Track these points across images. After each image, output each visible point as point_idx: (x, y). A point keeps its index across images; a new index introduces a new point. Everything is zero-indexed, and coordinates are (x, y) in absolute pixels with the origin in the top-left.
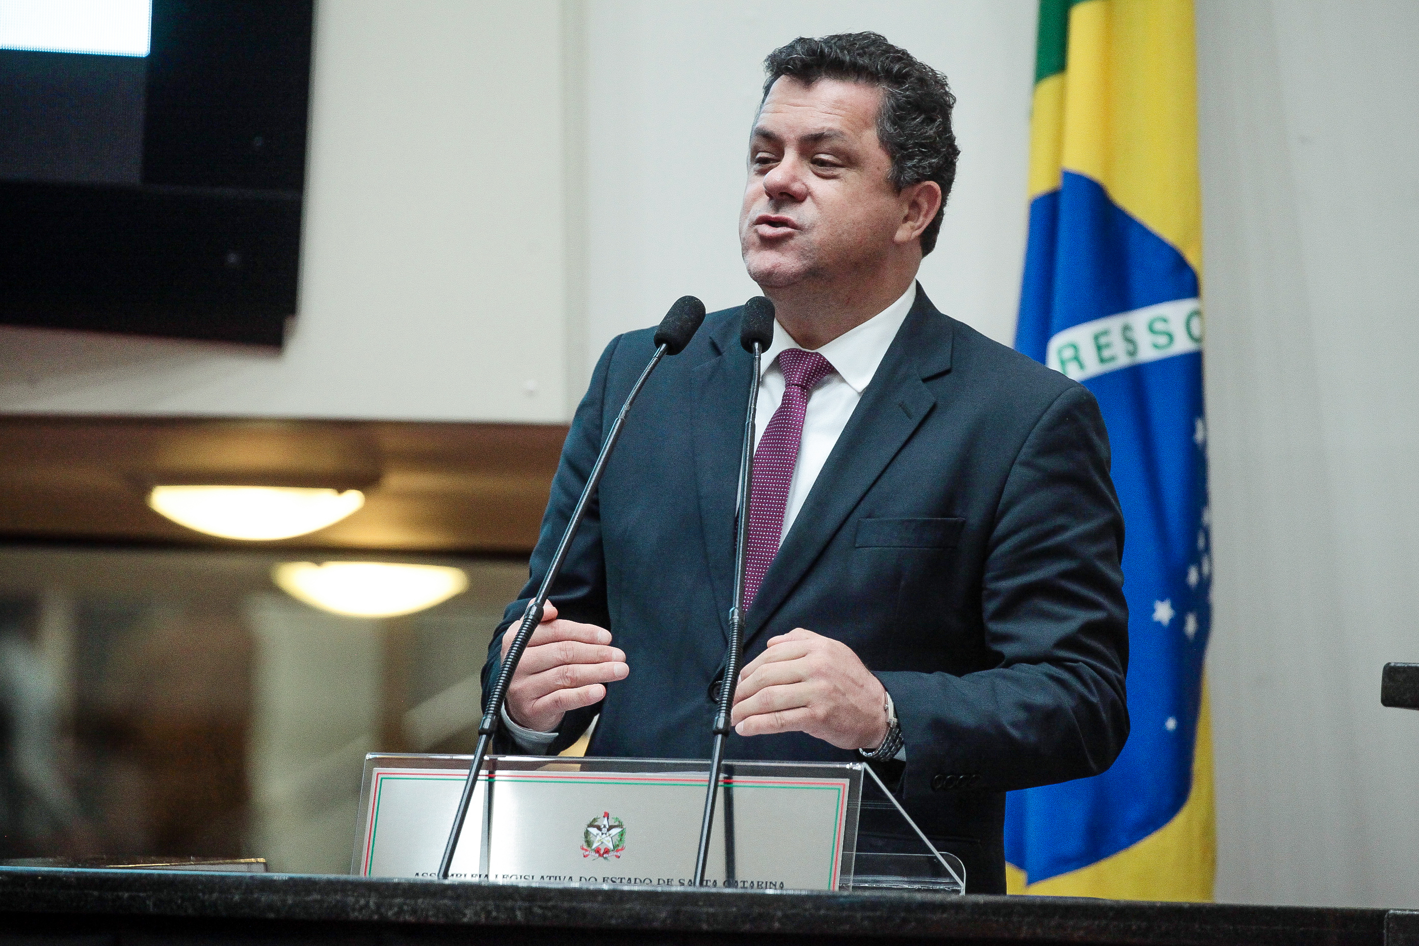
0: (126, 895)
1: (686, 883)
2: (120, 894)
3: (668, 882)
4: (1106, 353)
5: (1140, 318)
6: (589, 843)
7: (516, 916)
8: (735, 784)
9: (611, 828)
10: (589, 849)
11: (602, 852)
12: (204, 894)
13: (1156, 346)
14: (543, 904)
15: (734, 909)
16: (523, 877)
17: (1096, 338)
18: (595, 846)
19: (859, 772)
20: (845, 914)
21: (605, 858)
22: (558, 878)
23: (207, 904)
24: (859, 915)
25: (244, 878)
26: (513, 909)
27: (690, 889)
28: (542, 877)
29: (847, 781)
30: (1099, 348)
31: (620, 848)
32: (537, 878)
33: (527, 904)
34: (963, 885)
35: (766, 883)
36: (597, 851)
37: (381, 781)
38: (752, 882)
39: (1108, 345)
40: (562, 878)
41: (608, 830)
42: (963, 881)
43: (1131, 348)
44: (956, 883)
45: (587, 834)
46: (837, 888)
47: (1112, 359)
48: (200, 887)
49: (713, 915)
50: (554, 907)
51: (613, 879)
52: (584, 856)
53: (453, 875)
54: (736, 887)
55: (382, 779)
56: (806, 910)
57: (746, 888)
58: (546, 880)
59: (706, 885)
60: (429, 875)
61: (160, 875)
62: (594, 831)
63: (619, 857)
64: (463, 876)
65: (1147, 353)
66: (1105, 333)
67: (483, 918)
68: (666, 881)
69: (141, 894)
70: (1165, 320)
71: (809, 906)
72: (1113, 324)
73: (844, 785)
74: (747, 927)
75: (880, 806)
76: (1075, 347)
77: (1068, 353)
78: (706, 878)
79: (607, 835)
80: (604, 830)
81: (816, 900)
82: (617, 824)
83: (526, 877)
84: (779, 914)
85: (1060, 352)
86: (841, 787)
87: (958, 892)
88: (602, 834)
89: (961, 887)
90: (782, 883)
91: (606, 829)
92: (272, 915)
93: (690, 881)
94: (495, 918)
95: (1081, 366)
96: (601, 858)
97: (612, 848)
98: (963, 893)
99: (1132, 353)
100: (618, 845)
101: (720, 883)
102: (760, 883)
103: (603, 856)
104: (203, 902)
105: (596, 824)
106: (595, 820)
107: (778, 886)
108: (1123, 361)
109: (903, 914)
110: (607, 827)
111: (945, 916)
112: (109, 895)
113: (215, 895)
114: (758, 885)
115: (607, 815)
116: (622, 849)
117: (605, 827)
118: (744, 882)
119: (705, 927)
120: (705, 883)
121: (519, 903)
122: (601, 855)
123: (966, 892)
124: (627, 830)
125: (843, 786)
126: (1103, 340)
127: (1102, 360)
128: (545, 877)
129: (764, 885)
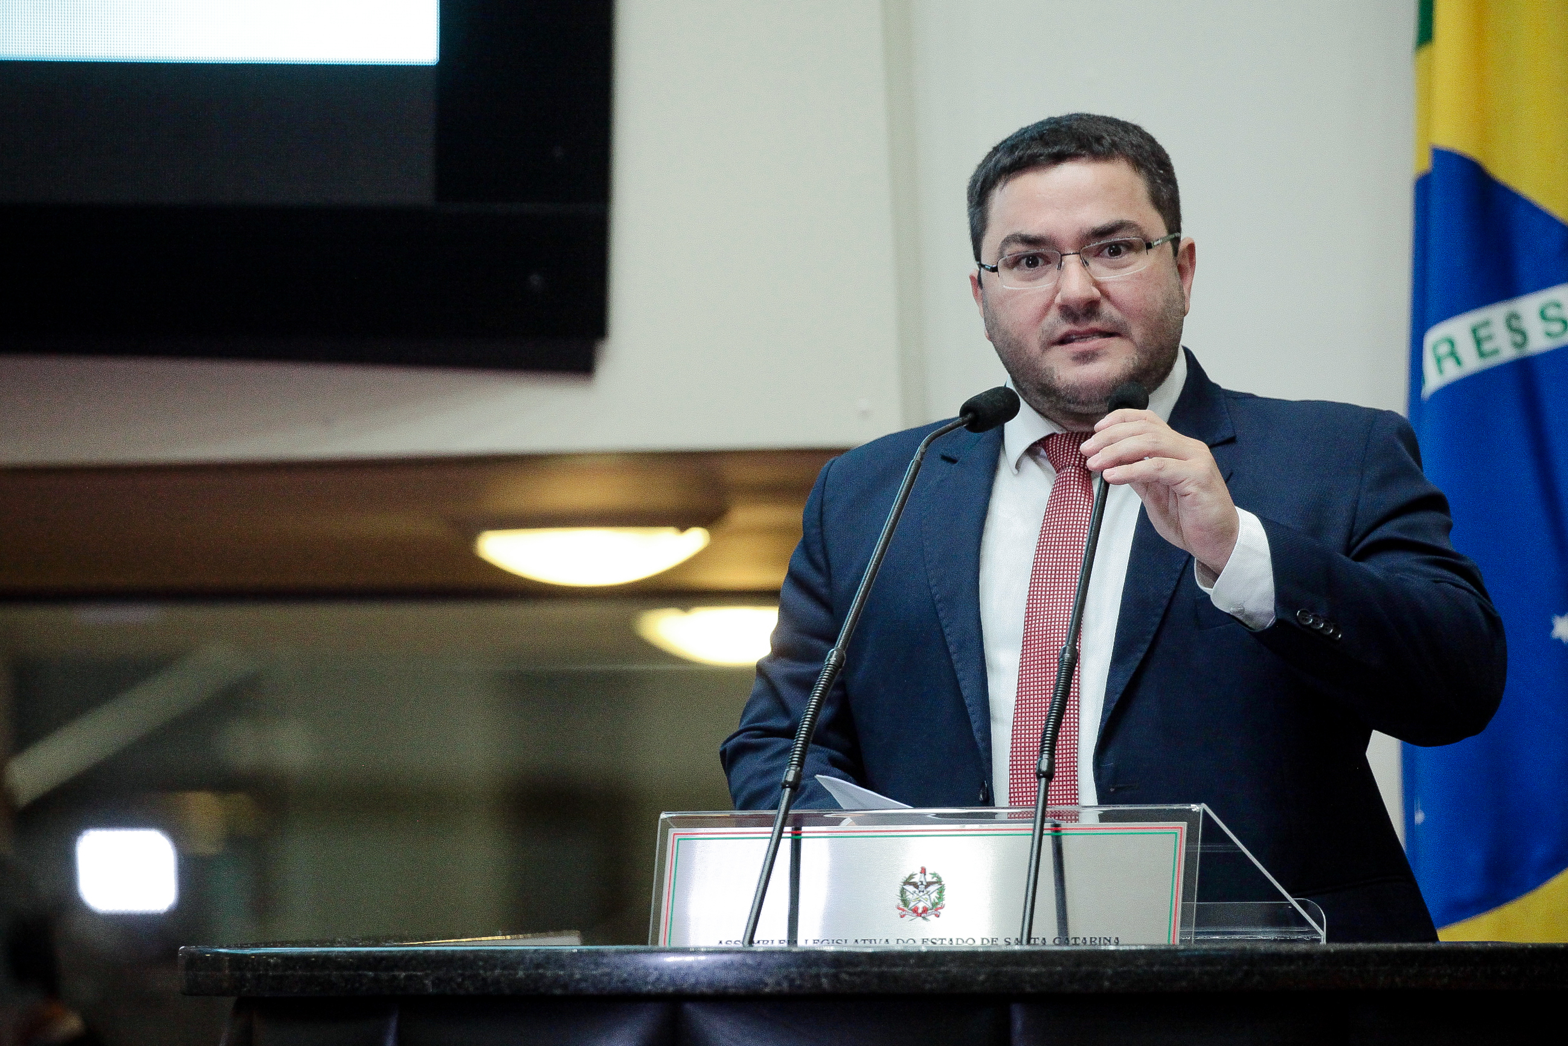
0: (403, 974)
1: (1012, 941)
2: (397, 973)
3: (993, 941)
4: (1487, 347)
5: (1529, 306)
6: (905, 902)
7: (821, 984)
8: (1063, 832)
9: (929, 884)
10: (906, 909)
11: (920, 911)
12: (485, 970)
13: (1549, 334)
14: (851, 970)
15: (1059, 968)
16: (835, 941)
17: (1474, 331)
18: (912, 905)
19: (1197, 814)
20: (1181, 969)
21: (924, 918)
22: (873, 942)
23: (489, 980)
24: (1197, 970)
25: (527, 951)
26: (818, 976)
27: (1017, 948)
28: (856, 941)
29: (1184, 825)
30: (1478, 342)
31: (939, 906)
32: (851, 942)
33: (833, 971)
34: (1323, 934)
35: (1100, 938)
36: (915, 910)
37: (678, 842)
38: (1085, 939)
39: (1490, 338)
40: (878, 941)
41: (926, 887)
42: (1323, 930)
43: (1518, 338)
44: (1316, 932)
45: (903, 892)
46: (1177, 942)
47: (1496, 352)
48: (481, 963)
49: (1036, 975)
50: (862, 973)
51: (934, 941)
52: (902, 917)
53: (759, 942)
54: (1068, 944)
55: (679, 840)
56: (1138, 966)
57: (1078, 945)
58: (861, 943)
59: (1035, 944)
60: (733, 942)
61: (438, 952)
62: (910, 888)
63: (938, 916)
64: (770, 942)
65: (1539, 342)
66: (1486, 324)
67: (785, 985)
68: (990, 941)
69: (419, 973)
70: (1558, 305)
71: (1142, 962)
72: (1496, 314)
73: (1181, 828)
74: (1076, 987)
75: (1219, 848)
76: (1451, 343)
77: (1444, 349)
78: (1033, 936)
79: (925, 892)
80: (922, 887)
81: (1152, 955)
82: (935, 880)
83: (838, 941)
84: (1110, 971)
85: (1435, 348)
86: (1178, 831)
87: (1319, 941)
88: (920, 892)
89: (1320, 936)
90: (1117, 939)
91: (923, 886)
92: (558, 992)
93: (1017, 939)
94: (800, 987)
95: (1458, 362)
96: (920, 918)
97: (931, 906)
98: (1323, 942)
99: (1519, 346)
100: (937, 903)
101: (1049, 941)
102: (1093, 940)
103: (921, 916)
104: (484, 980)
105: (912, 880)
106: (911, 877)
107: (1112, 941)
108: (1507, 353)
109: (1245, 968)
110: (925, 883)
111: (1293, 967)
112: (384, 976)
113: (497, 972)
114: (1091, 942)
115: (923, 871)
116: (941, 908)
117: (922, 884)
118: (1075, 938)
119: (1028, 989)
120: (1032, 941)
121: (824, 970)
122: (920, 915)
123: (1328, 941)
124: (947, 887)
125: (1180, 830)
126: (1483, 333)
127: (1482, 354)
128: (859, 941)
129: (1097, 942)
